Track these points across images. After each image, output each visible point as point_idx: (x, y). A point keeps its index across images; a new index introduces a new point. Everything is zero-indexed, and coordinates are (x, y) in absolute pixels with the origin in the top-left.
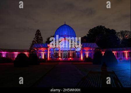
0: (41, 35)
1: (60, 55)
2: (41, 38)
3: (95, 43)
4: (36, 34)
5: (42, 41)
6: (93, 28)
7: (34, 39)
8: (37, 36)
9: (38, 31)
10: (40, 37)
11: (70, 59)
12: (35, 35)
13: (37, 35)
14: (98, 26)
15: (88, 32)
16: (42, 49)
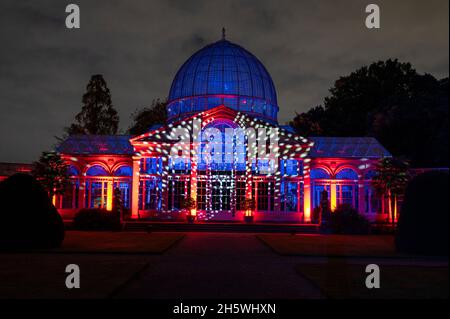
0: (109, 102)
1: (194, 196)
2: (112, 112)
3: (373, 140)
4: (86, 97)
5: (116, 127)
6: (353, 74)
7: (78, 117)
8: (91, 105)
9: (98, 80)
10: (106, 108)
11: (248, 213)
12: (85, 101)
13: (89, 100)
14: (381, 63)
15: (332, 90)
16: (106, 162)
